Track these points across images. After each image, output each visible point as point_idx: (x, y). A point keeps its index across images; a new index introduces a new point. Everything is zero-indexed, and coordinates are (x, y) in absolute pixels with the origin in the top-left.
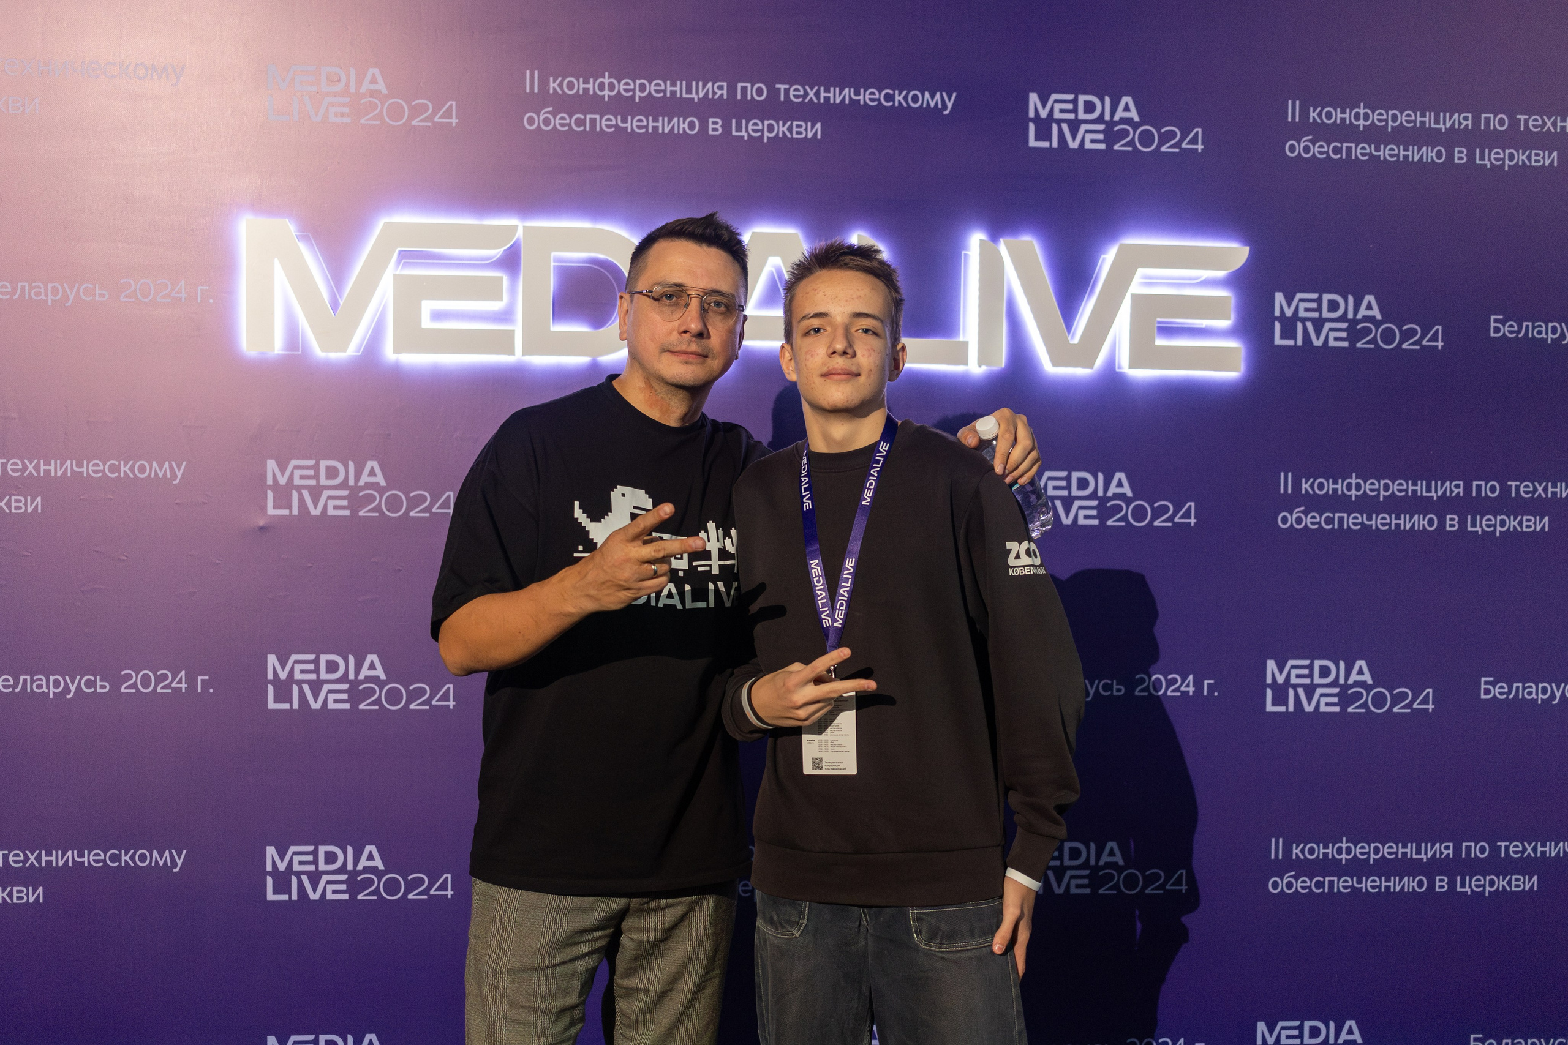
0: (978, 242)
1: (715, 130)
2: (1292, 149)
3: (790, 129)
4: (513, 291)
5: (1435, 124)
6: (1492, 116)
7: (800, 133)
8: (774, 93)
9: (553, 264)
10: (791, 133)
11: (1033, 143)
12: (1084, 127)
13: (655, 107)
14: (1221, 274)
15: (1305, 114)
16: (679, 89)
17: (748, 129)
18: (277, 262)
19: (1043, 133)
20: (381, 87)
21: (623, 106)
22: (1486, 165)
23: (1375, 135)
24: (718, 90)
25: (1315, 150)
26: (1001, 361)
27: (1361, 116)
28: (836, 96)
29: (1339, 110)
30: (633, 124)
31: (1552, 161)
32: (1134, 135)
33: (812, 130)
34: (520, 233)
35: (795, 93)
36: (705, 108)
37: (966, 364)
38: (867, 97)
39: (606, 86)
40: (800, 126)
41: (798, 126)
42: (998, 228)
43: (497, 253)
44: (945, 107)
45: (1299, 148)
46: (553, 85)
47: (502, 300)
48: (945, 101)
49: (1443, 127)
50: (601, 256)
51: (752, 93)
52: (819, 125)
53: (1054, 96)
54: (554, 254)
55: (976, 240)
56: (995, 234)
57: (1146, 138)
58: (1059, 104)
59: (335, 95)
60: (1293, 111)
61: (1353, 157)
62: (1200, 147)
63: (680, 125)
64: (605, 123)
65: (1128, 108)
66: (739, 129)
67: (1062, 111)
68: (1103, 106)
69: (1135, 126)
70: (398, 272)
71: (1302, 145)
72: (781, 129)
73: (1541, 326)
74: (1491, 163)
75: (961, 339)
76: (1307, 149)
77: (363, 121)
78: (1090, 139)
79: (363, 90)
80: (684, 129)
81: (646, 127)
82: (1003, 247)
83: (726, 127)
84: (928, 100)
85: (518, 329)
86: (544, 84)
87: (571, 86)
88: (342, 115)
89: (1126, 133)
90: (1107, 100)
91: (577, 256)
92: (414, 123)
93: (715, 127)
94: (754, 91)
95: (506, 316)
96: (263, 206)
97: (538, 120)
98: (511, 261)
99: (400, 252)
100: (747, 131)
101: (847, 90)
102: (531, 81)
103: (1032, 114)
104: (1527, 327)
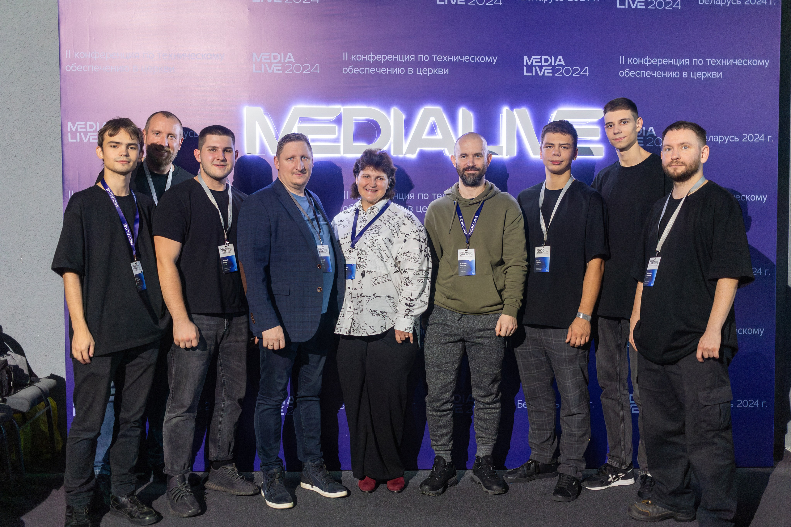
0: (506, 110)
1: (410, 72)
2: (622, 74)
3: (437, 71)
4: (339, 131)
5: (675, 63)
6: (697, 60)
7: (442, 73)
8: (431, 58)
9: (353, 121)
10: (438, 73)
11: (525, 74)
12: (544, 68)
13: (388, 64)
14: (596, 120)
15: (626, 61)
16: (398, 58)
17: (423, 72)
18: (257, 122)
19: (529, 70)
20: (292, 59)
21: (378, 64)
22: (695, 78)
23: (653, 68)
24: (412, 58)
25: (630, 74)
26: (514, 154)
27: (648, 61)
28: (454, 59)
29: (639, 59)
30: (381, 71)
31: (720, 76)
32: (563, 70)
33: (445, 72)
34: (342, 111)
35: (439, 58)
36: (407, 65)
37: (502, 155)
38: (465, 59)
39: (372, 57)
40: (441, 70)
41: (440, 70)
42: (513, 105)
43: (333, 118)
44: (493, 62)
45: (624, 73)
46: (353, 58)
47: (335, 134)
48: (492, 60)
49: (678, 64)
50: (371, 118)
51: (424, 59)
52: (448, 69)
53: (533, 57)
54: (354, 118)
55: (505, 110)
56: (512, 108)
57: (567, 71)
58: (535, 60)
59: (277, 63)
60: (622, 60)
61: (645, 76)
62: (587, 74)
63: (398, 71)
64: (371, 71)
65: (561, 60)
66: (419, 72)
67: (536, 62)
68: (551, 60)
69: (563, 67)
70: (299, 125)
71: (625, 72)
72: (434, 71)
73: (716, 137)
74: (697, 77)
75: (500, 145)
76: (627, 74)
77: (286, 72)
78: (547, 72)
79: (286, 61)
80: (399, 72)
81: (386, 72)
82: (515, 112)
83: (415, 71)
84: (487, 59)
85: (341, 144)
86: (350, 57)
87: (359, 57)
88: (279, 70)
89: (560, 70)
90: (553, 58)
91: (362, 118)
92: (304, 72)
93: (410, 71)
94: (424, 58)
95: (337, 140)
96: (252, 102)
97: (348, 70)
98: (339, 120)
99: (300, 118)
100: (422, 72)
101: (458, 57)
102: (345, 56)
103: (525, 64)
104: (711, 137)
